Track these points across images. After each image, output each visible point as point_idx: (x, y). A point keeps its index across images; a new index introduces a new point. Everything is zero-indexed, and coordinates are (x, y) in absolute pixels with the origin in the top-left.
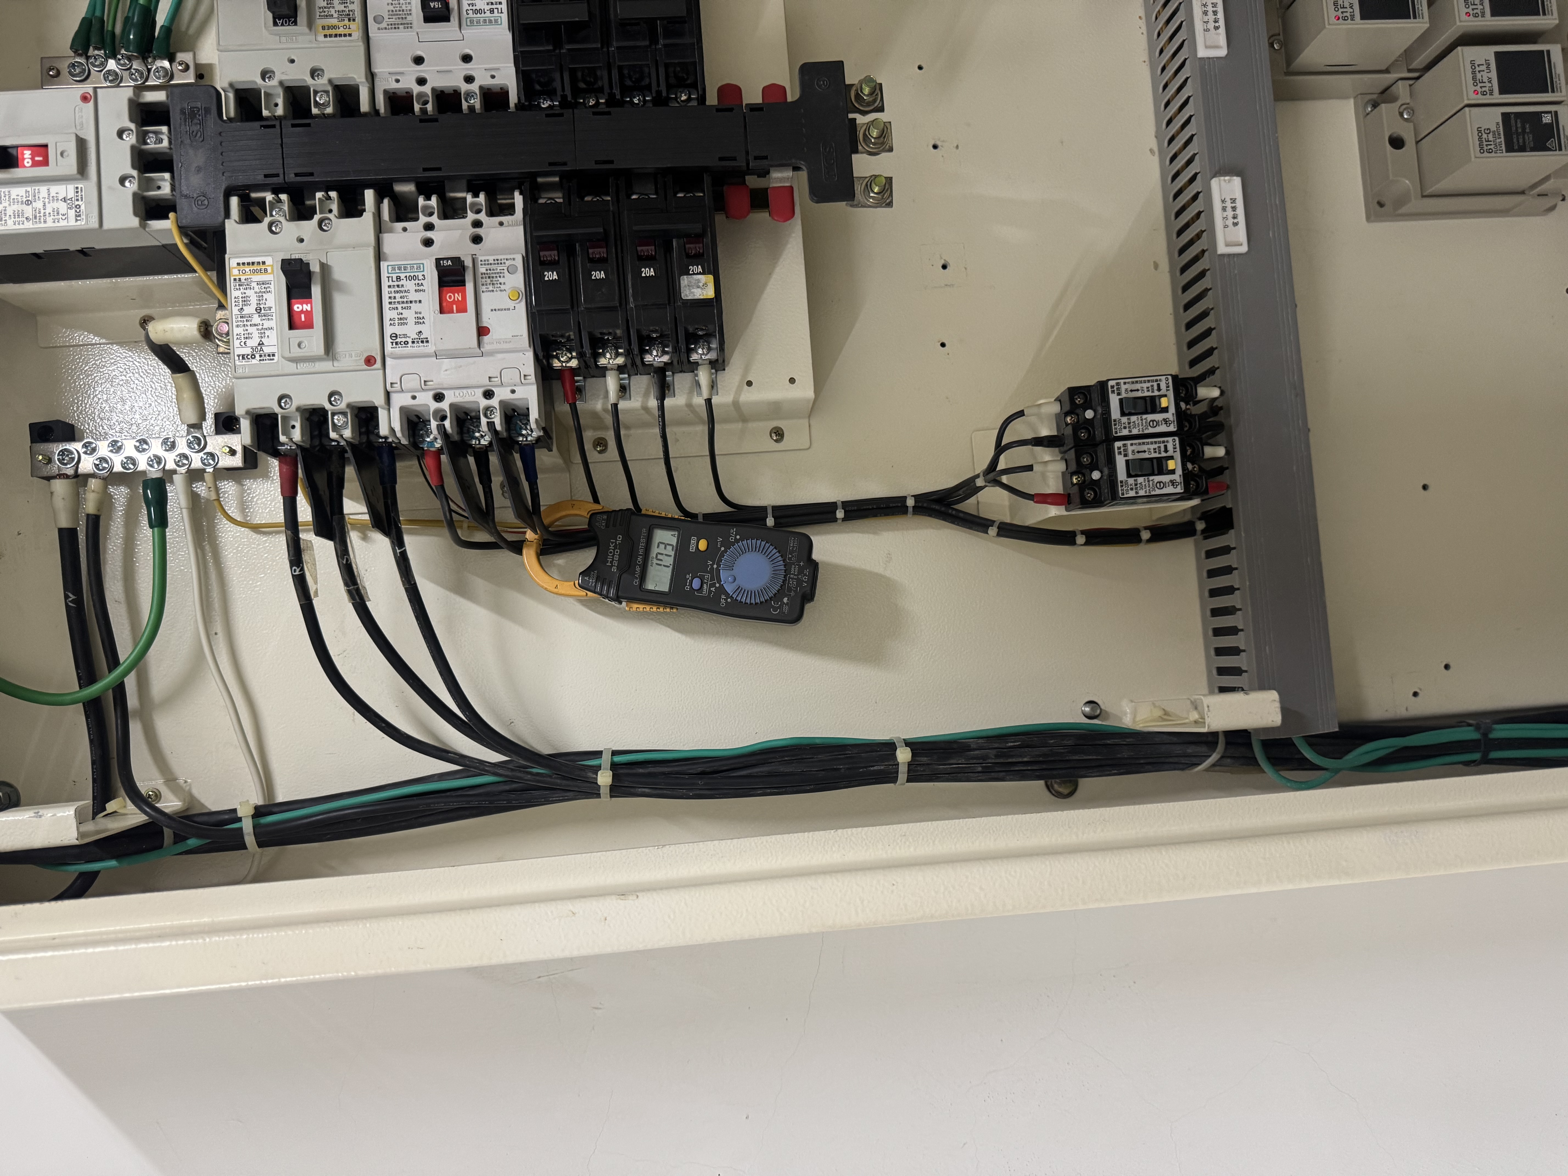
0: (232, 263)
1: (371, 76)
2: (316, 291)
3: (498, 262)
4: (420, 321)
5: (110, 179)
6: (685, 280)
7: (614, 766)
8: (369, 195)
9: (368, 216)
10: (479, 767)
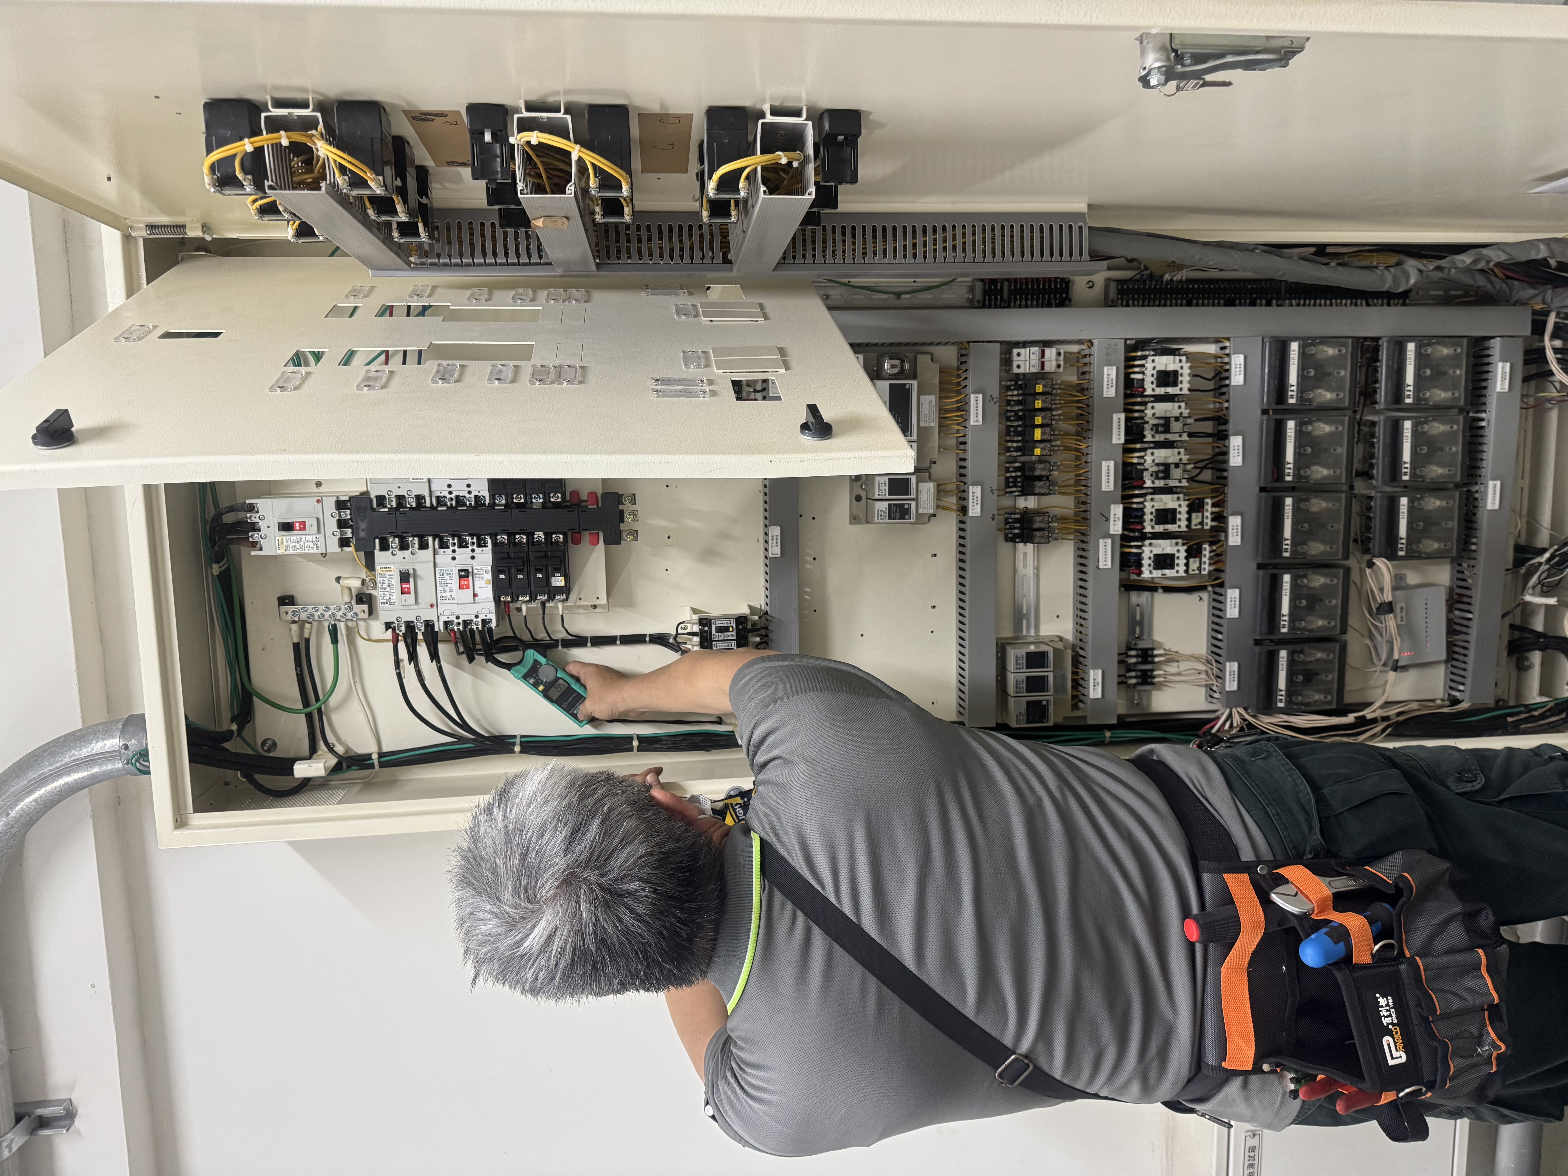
0: (378, 567)
1: (431, 492)
2: (411, 580)
3: (481, 569)
4: (451, 591)
5: (329, 533)
6: (553, 579)
7: (521, 743)
8: (430, 539)
9: (430, 550)
10: (467, 740)
